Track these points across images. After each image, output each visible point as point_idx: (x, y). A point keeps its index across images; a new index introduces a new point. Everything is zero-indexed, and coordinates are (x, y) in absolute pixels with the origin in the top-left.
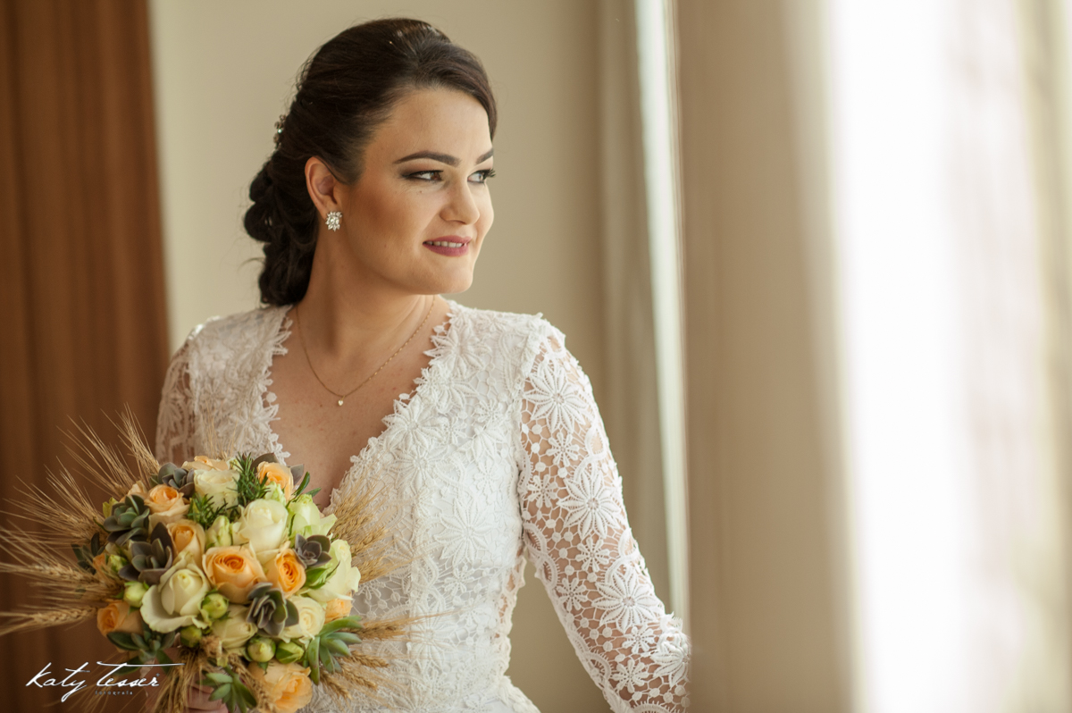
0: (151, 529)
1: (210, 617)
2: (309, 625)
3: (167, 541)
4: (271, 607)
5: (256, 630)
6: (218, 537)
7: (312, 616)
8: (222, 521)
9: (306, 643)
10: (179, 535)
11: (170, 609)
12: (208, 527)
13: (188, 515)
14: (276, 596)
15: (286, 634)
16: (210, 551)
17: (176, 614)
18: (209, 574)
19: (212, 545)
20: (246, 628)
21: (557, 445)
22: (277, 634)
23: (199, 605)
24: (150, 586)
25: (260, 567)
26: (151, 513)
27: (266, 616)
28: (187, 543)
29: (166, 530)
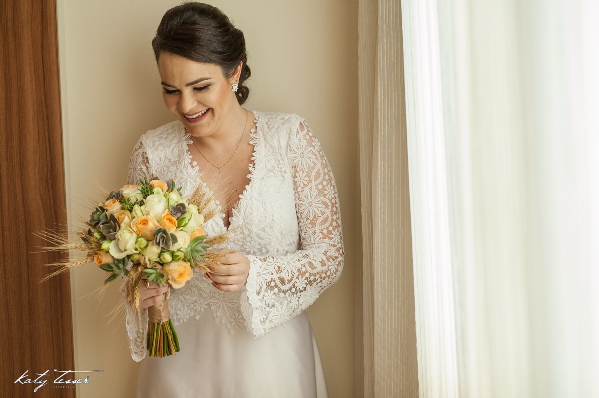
0: (109, 218)
1: (139, 248)
2: (183, 242)
3: (115, 221)
4: (164, 238)
5: (160, 249)
6: (136, 214)
7: (185, 239)
8: (136, 207)
9: (184, 251)
10: (120, 217)
11: (122, 249)
12: (132, 211)
13: (123, 209)
14: (165, 232)
15: (174, 248)
16: (134, 220)
17: (125, 250)
18: (135, 230)
19: (134, 218)
20: (156, 249)
21: (299, 177)
22: (169, 248)
23: (134, 243)
24: (112, 241)
25: (157, 222)
26: (107, 211)
27: (163, 242)
28: (124, 219)
29: (114, 217)
